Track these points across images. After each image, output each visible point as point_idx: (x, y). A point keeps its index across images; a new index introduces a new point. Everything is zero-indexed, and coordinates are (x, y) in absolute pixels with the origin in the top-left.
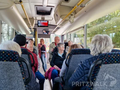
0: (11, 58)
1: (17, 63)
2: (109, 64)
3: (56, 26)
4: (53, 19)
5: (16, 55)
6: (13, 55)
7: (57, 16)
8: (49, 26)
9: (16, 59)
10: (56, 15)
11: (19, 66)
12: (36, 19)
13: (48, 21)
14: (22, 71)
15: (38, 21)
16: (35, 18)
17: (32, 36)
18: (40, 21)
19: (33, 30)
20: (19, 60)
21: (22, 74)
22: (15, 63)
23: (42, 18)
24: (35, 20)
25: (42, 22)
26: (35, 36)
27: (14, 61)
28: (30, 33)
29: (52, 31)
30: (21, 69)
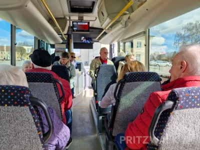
0: (16, 100)
1: (28, 107)
2: (187, 108)
3: (103, 29)
4: (96, 18)
5: (25, 96)
6: (19, 95)
7: (103, 14)
8: (90, 30)
9: (25, 101)
10: (101, 13)
11: (30, 113)
12: (70, 20)
13: (89, 23)
14: (36, 121)
15: (73, 22)
16: (68, 18)
17: (64, 46)
18: (76, 23)
19: (65, 37)
20: (30, 104)
21: (37, 126)
22: (23, 108)
23: (79, 17)
24: (68, 22)
25: (79, 23)
26: (68, 47)
27: (21, 106)
28: (61, 41)
29: (95, 38)
30: (34, 118)
